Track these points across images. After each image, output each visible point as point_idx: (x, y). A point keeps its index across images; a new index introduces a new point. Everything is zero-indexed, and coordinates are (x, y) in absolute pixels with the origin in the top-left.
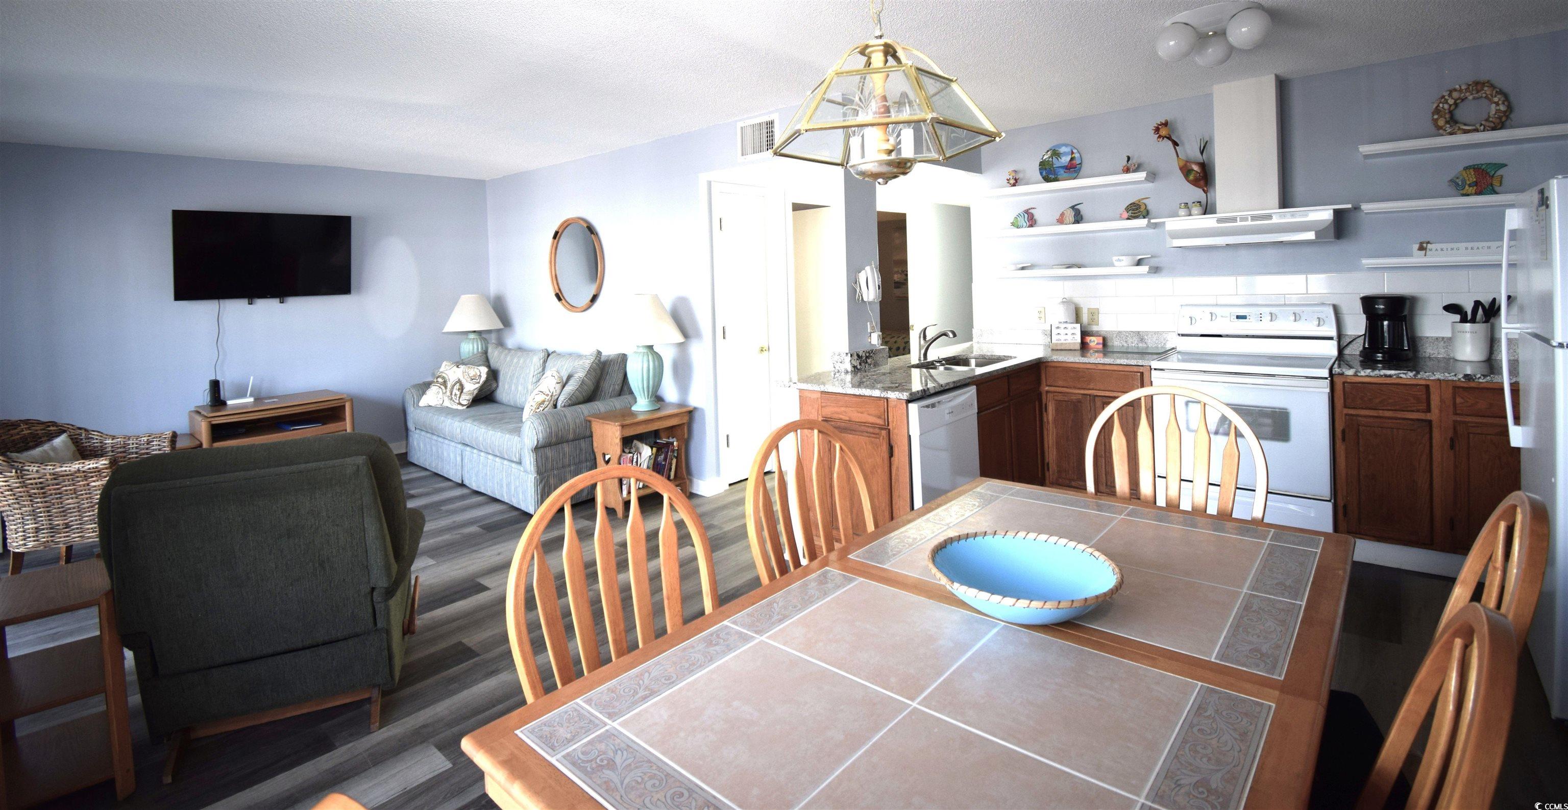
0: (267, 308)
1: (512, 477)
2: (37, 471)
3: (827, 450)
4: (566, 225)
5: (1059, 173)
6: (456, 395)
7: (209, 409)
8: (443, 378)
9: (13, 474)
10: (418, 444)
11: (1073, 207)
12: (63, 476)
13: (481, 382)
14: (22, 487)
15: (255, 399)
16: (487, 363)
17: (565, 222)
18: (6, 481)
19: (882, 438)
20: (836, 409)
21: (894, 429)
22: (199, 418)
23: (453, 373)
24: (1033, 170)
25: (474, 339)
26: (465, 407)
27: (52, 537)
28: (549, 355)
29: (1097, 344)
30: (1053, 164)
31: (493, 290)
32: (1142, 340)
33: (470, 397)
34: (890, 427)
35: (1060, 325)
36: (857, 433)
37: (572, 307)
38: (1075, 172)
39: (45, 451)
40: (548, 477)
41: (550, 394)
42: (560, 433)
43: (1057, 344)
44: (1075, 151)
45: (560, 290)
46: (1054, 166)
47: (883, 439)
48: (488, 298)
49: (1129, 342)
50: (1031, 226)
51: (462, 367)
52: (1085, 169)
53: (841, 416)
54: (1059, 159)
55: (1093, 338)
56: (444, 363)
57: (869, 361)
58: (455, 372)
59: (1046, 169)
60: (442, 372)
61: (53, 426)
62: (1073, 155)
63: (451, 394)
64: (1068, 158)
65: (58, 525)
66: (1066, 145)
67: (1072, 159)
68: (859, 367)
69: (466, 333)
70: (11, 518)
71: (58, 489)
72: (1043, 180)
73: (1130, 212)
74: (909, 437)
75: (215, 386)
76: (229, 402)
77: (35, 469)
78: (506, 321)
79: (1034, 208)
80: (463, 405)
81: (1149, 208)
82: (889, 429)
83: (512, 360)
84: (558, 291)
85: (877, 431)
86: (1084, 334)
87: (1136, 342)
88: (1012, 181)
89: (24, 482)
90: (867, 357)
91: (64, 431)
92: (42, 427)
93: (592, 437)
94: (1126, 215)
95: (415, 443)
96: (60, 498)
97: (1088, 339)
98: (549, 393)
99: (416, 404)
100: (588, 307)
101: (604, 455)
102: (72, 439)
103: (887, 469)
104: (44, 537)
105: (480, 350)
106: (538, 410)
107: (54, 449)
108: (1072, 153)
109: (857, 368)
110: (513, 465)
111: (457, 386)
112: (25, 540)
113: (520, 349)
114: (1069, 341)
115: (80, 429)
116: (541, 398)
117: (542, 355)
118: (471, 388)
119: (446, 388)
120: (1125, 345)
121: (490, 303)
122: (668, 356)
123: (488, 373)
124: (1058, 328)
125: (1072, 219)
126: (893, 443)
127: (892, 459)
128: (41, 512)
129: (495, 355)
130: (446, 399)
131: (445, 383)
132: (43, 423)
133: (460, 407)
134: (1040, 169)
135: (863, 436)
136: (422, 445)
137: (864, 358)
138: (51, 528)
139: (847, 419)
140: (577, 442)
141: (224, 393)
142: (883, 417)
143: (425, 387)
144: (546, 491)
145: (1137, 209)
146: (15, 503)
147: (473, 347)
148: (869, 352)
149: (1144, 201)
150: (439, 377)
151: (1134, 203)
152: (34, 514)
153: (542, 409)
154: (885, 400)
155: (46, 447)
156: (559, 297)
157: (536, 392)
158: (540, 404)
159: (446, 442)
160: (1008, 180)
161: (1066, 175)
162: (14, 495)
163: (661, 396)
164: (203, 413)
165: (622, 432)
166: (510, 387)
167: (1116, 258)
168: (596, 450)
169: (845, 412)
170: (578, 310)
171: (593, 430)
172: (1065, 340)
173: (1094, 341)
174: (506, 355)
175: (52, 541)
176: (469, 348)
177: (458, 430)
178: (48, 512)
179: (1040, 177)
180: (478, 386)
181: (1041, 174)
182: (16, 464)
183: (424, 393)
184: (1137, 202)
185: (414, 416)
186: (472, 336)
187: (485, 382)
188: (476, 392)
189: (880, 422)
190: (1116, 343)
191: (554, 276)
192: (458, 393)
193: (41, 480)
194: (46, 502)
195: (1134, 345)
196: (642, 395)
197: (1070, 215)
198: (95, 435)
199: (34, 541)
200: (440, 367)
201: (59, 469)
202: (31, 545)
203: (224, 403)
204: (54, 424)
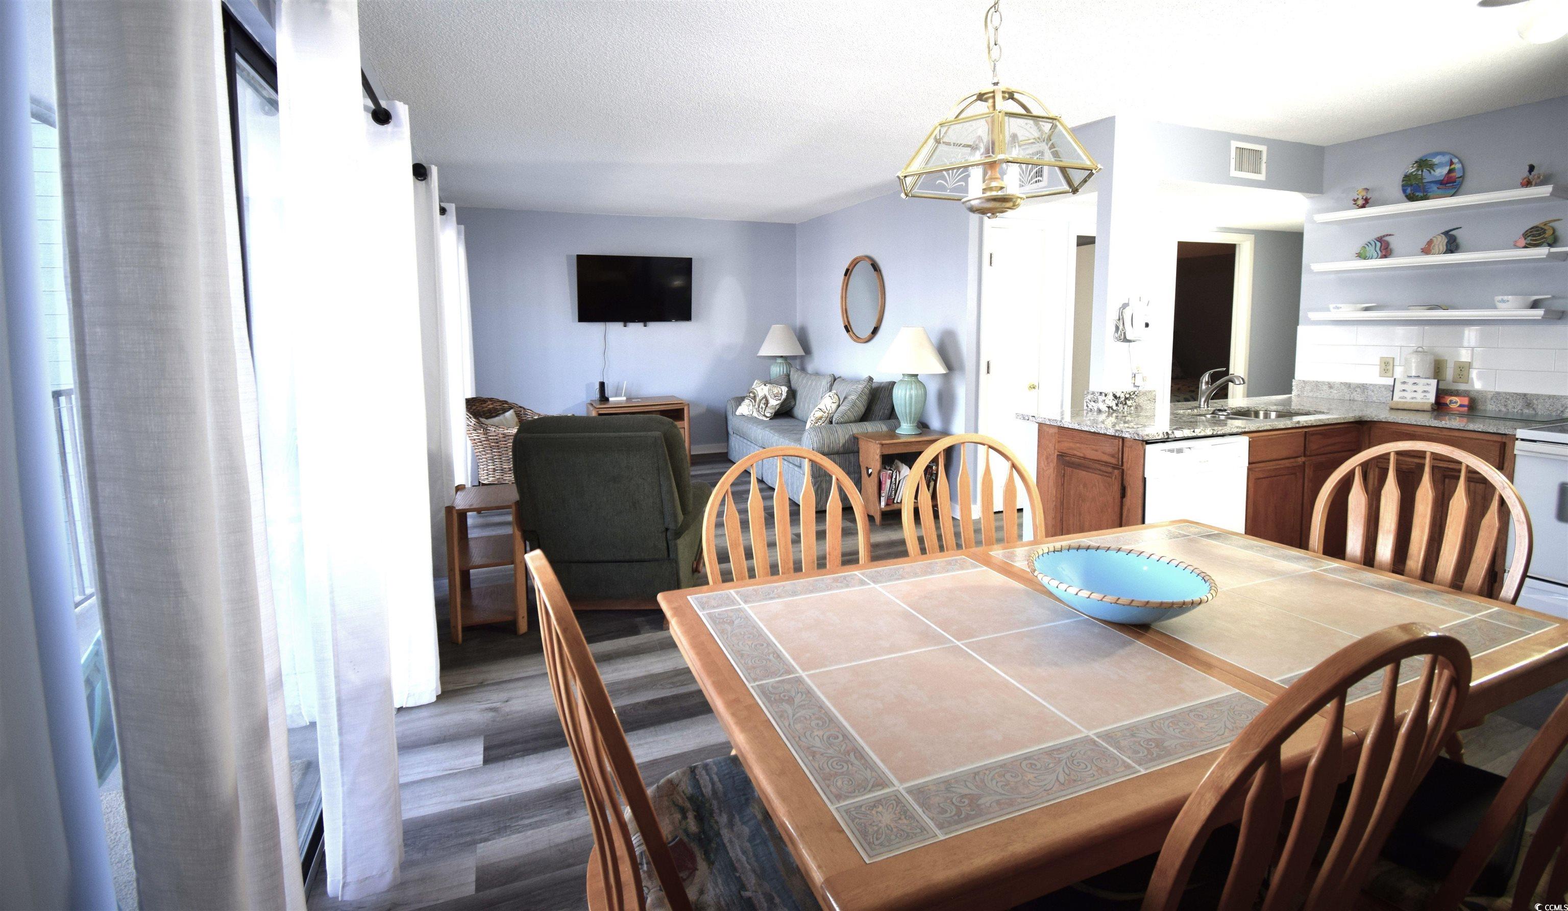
0: (635, 329)
1: (795, 478)
2: (495, 431)
3: (1060, 484)
4: (855, 263)
5: (1430, 190)
6: (762, 408)
7: (599, 402)
8: (754, 393)
9: (482, 432)
10: (735, 445)
11: (1446, 233)
12: (508, 436)
13: (782, 399)
14: (486, 441)
15: (627, 399)
16: (788, 383)
17: (855, 259)
18: (478, 436)
19: (1113, 478)
20: (1072, 445)
21: (1128, 469)
22: (591, 408)
23: (762, 390)
24: (1394, 187)
25: (780, 363)
26: (768, 419)
27: (502, 475)
28: (835, 380)
29: (1461, 406)
30: (1422, 179)
31: (798, 322)
32: (1529, 405)
33: (773, 411)
34: (1125, 467)
35: (1407, 380)
36: (1089, 470)
37: (857, 339)
38: (1453, 187)
39: (501, 420)
40: (821, 481)
41: (827, 412)
42: (832, 445)
43: (1397, 403)
44: (1456, 160)
45: (849, 322)
46: (1424, 181)
47: (1115, 478)
48: (794, 330)
49: (1510, 407)
50: (1385, 256)
51: (768, 385)
52: (1468, 184)
53: (1075, 452)
54: (1432, 171)
55: (1454, 399)
56: (756, 381)
57: (1128, 402)
58: (762, 389)
59: (1411, 185)
60: (753, 389)
61: (506, 404)
62: (1453, 166)
63: (759, 407)
64: (1445, 170)
65: (505, 468)
66: (1443, 154)
67: (1450, 171)
68: (1115, 408)
69: (775, 358)
70: (481, 461)
71: (506, 444)
72: (1405, 198)
73: (1530, 238)
74: (1145, 479)
75: (602, 385)
76: (611, 399)
77: (494, 429)
78: (807, 349)
79: (1390, 235)
80: (767, 417)
81: (1558, 233)
82: (1123, 470)
83: (807, 383)
84: (847, 324)
85: (1110, 470)
86: (1440, 394)
87: (1519, 407)
88: (1360, 202)
89: (487, 437)
90: (1126, 399)
91: (511, 408)
92: (499, 404)
93: (858, 452)
94: (1523, 242)
95: (733, 444)
96: (507, 450)
97: (1448, 399)
98: (826, 410)
99: (734, 413)
100: (869, 340)
101: (868, 469)
102: (516, 414)
103: (1117, 509)
104: (498, 475)
105: (781, 373)
106: (817, 425)
107: (506, 419)
108: (1452, 163)
109: (1112, 409)
110: (796, 468)
111: (764, 401)
112: (487, 475)
113: (817, 374)
114: (1419, 400)
115: (521, 407)
116: (819, 414)
117: (829, 379)
118: (774, 403)
119: (755, 401)
120: (1503, 409)
121: (795, 335)
122: (933, 388)
123: (787, 392)
124: (1404, 383)
125: (1443, 247)
126: (1126, 484)
127: (1124, 499)
128: (496, 459)
129: (795, 377)
130: (755, 410)
131: (754, 398)
132: (501, 401)
133: (765, 419)
134: (1403, 186)
135: (1096, 474)
136: (737, 446)
137: (1123, 399)
138: (502, 470)
139: (1082, 455)
140: (847, 455)
141: (608, 392)
142: (1117, 456)
143: (740, 400)
144: (819, 492)
145: (1540, 235)
146: (483, 451)
147: (780, 370)
148: (1130, 394)
149: (1552, 224)
150: (751, 392)
151: (1536, 227)
152: (492, 459)
153: (820, 424)
154: (1121, 440)
155: (501, 417)
156: (847, 329)
157: (816, 409)
158: (819, 419)
159: (753, 445)
160: (1355, 200)
161: (1439, 192)
162: (482, 445)
163: (926, 422)
164: (594, 405)
165: (881, 450)
166: (804, 405)
167: (1500, 298)
168: (861, 464)
169: (1080, 448)
170: (862, 341)
171: (860, 446)
172: (1413, 398)
173: (1456, 402)
174: (803, 378)
175: (502, 478)
176: (777, 370)
177: (760, 436)
178: (500, 459)
179: (1401, 195)
180: (778, 402)
181: (1404, 191)
182: (484, 425)
183: (740, 405)
184: (1542, 226)
185: (733, 422)
186: (779, 361)
187: (785, 400)
188: (778, 407)
189: (1113, 461)
190: (1491, 407)
191: (844, 310)
192: (764, 407)
193: (496, 437)
194: (499, 452)
195: (1516, 410)
196: (905, 418)
197: (1442, 242)
198: (529, 412)
199: (493, 477)
200: (752, 385)
201: (506, 431)
202: (491, 479)
203: (607, 400)
204: (506, 402)
